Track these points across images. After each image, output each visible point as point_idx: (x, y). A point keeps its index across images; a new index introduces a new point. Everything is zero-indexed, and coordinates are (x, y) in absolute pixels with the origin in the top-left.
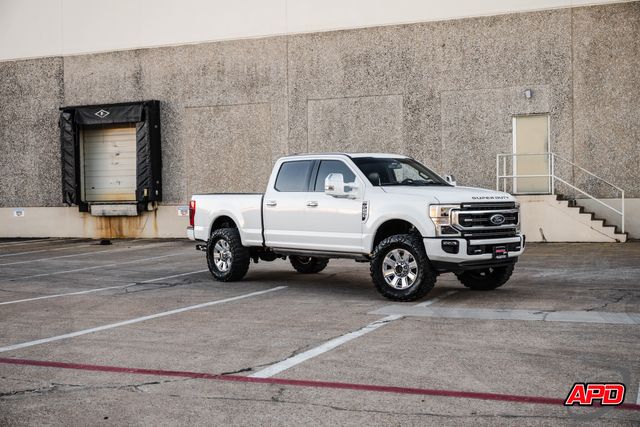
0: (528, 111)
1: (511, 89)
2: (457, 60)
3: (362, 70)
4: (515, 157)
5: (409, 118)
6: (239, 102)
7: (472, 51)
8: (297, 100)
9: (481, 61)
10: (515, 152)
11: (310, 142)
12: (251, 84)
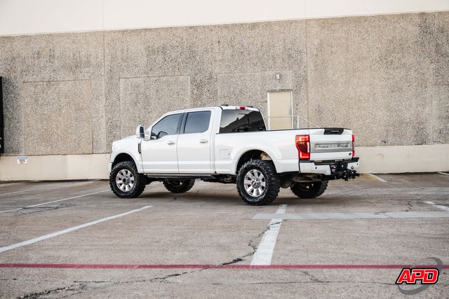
0: (278, 88)
1: (266, 73)
2: (228, 52)
3: (160, 57)
4: (269, 119)
5: (195, 92)
6: (67, 79)
7: (239, 46)
8: (111, 78)
9: (245, 53)
10: (269, 115)
11: (122, 109)
12: (75, 66)
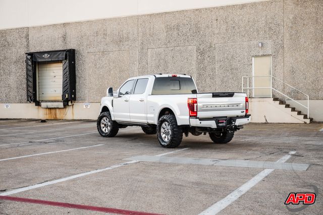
0: (261, 54)
1: (252, 42)
2: (224, 27)
3: (175, 33)
4: (253, 78)
5: (199, 57)
6: (114, 50)
7: (231, 22)
8: (143, 49)
9: (236, 28)
10: (253, 75)
11: (149, 70)
12: (120, 41)
